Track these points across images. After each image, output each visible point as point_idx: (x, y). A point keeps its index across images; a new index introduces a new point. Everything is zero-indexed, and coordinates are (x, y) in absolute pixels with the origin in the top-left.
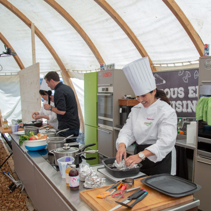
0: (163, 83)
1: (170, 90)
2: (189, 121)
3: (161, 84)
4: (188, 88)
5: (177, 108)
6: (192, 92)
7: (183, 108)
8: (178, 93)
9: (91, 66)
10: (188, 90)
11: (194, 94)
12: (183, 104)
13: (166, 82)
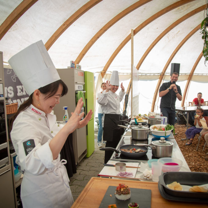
6: (20, 90)
8: (8, 93)
10: (17, 89)
11: (22, 92)
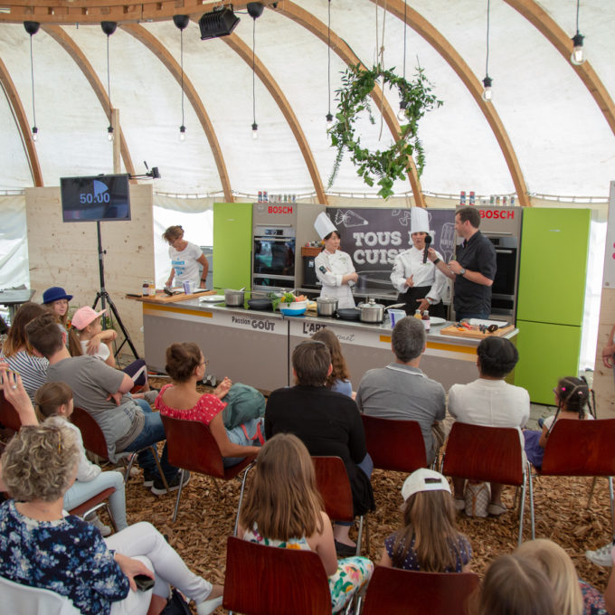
0: (363, 223)
1: (376, 234)
3: (360, 225)
5: (388, 259)
8: (391, 239)
9: (198, 187)
13: (369, 223)
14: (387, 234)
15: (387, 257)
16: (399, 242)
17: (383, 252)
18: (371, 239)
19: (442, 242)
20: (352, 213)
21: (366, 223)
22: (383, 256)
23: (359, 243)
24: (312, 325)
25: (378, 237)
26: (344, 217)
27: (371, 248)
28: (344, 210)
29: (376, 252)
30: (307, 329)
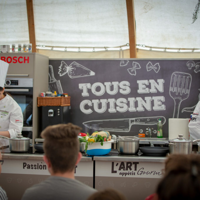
0: (89, 74)
1: (104, 84)
2: (140, 121)
3: (86, 76)
4: (136, 82)
5: (117, 108)
6: (144, 86)
7: (129, 107)
8: (119, 88)
10: (137, 85)
11: (147, 89)
12: (129, 102)
13: (96, 74)
14: (115, 84)
15: (116, 105)
16: (128, 91)
17: (112, 101)
18: (98, 89)
19: (171, 89)
20: (78, 65)
21: (92, 73)
22: (112, 105)
23: (85, 94)
24: (122, 163)
25: (105, 87)
26: (69, 69)
27: (99, 98)
28: (68, 62)
29: (104, 102)
30: (116, 168)
